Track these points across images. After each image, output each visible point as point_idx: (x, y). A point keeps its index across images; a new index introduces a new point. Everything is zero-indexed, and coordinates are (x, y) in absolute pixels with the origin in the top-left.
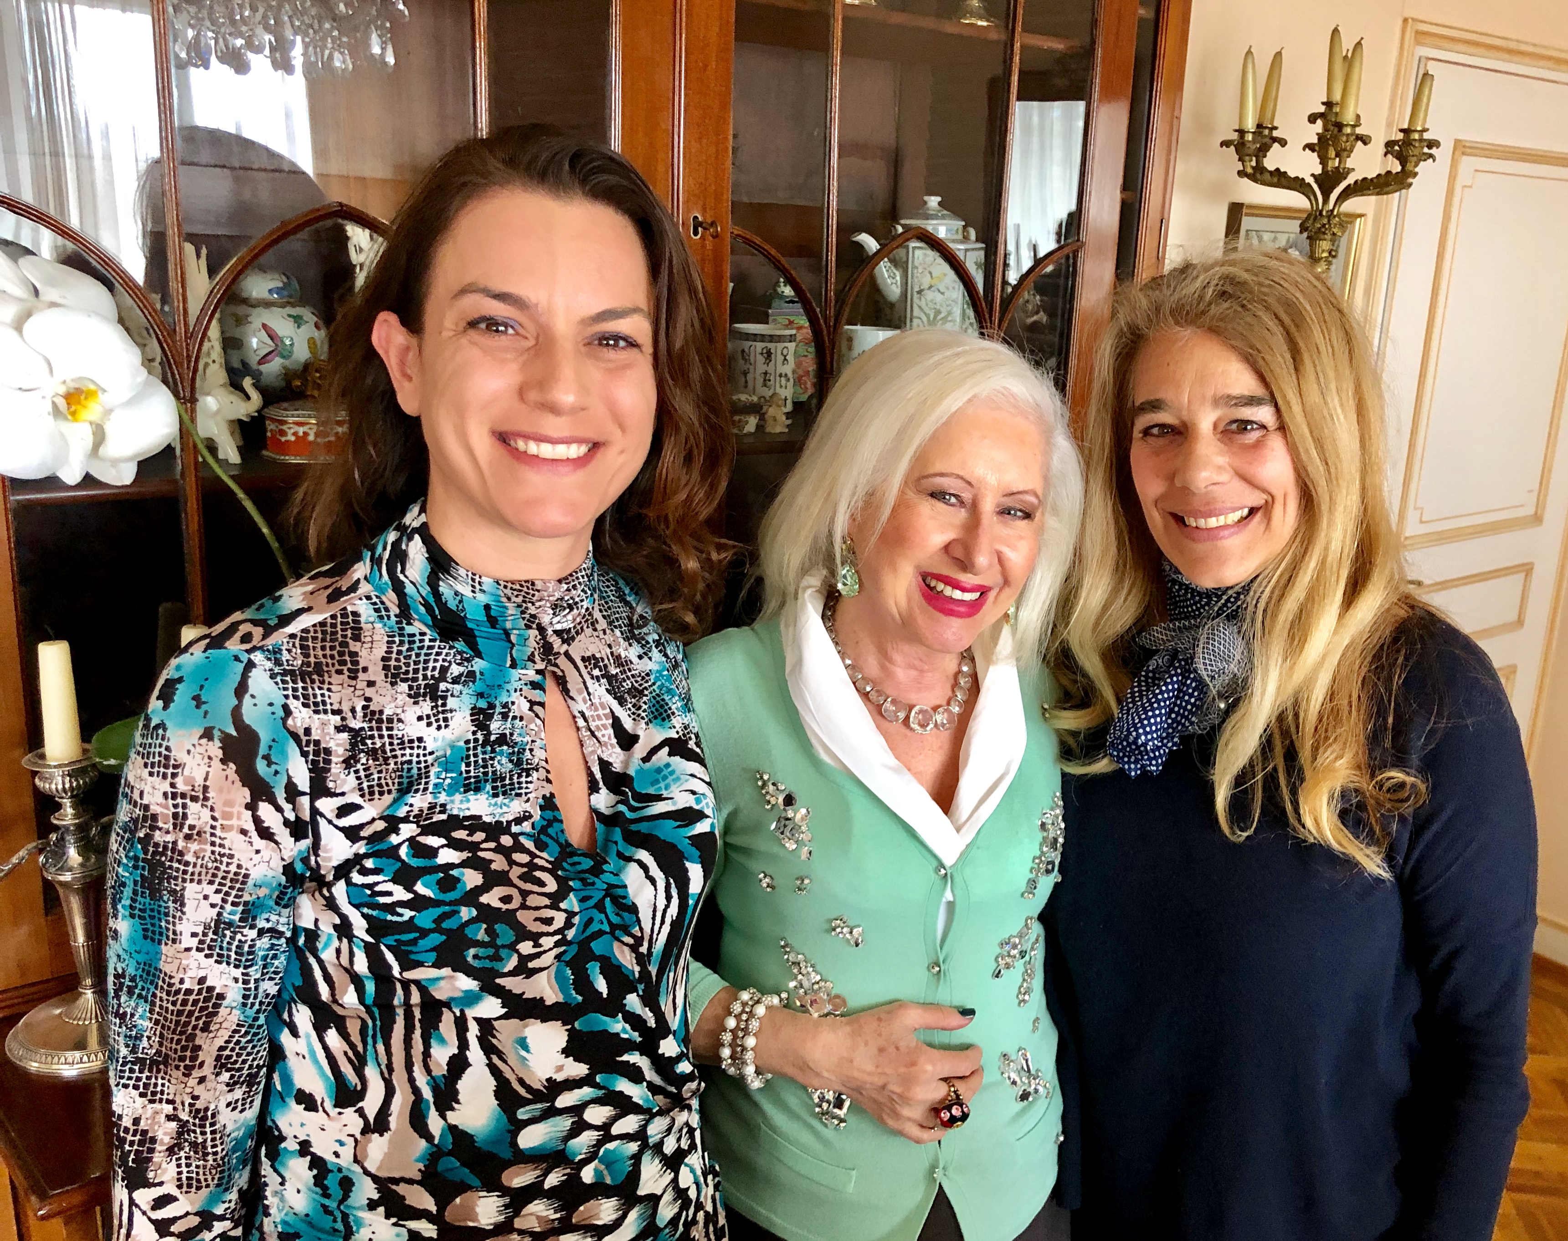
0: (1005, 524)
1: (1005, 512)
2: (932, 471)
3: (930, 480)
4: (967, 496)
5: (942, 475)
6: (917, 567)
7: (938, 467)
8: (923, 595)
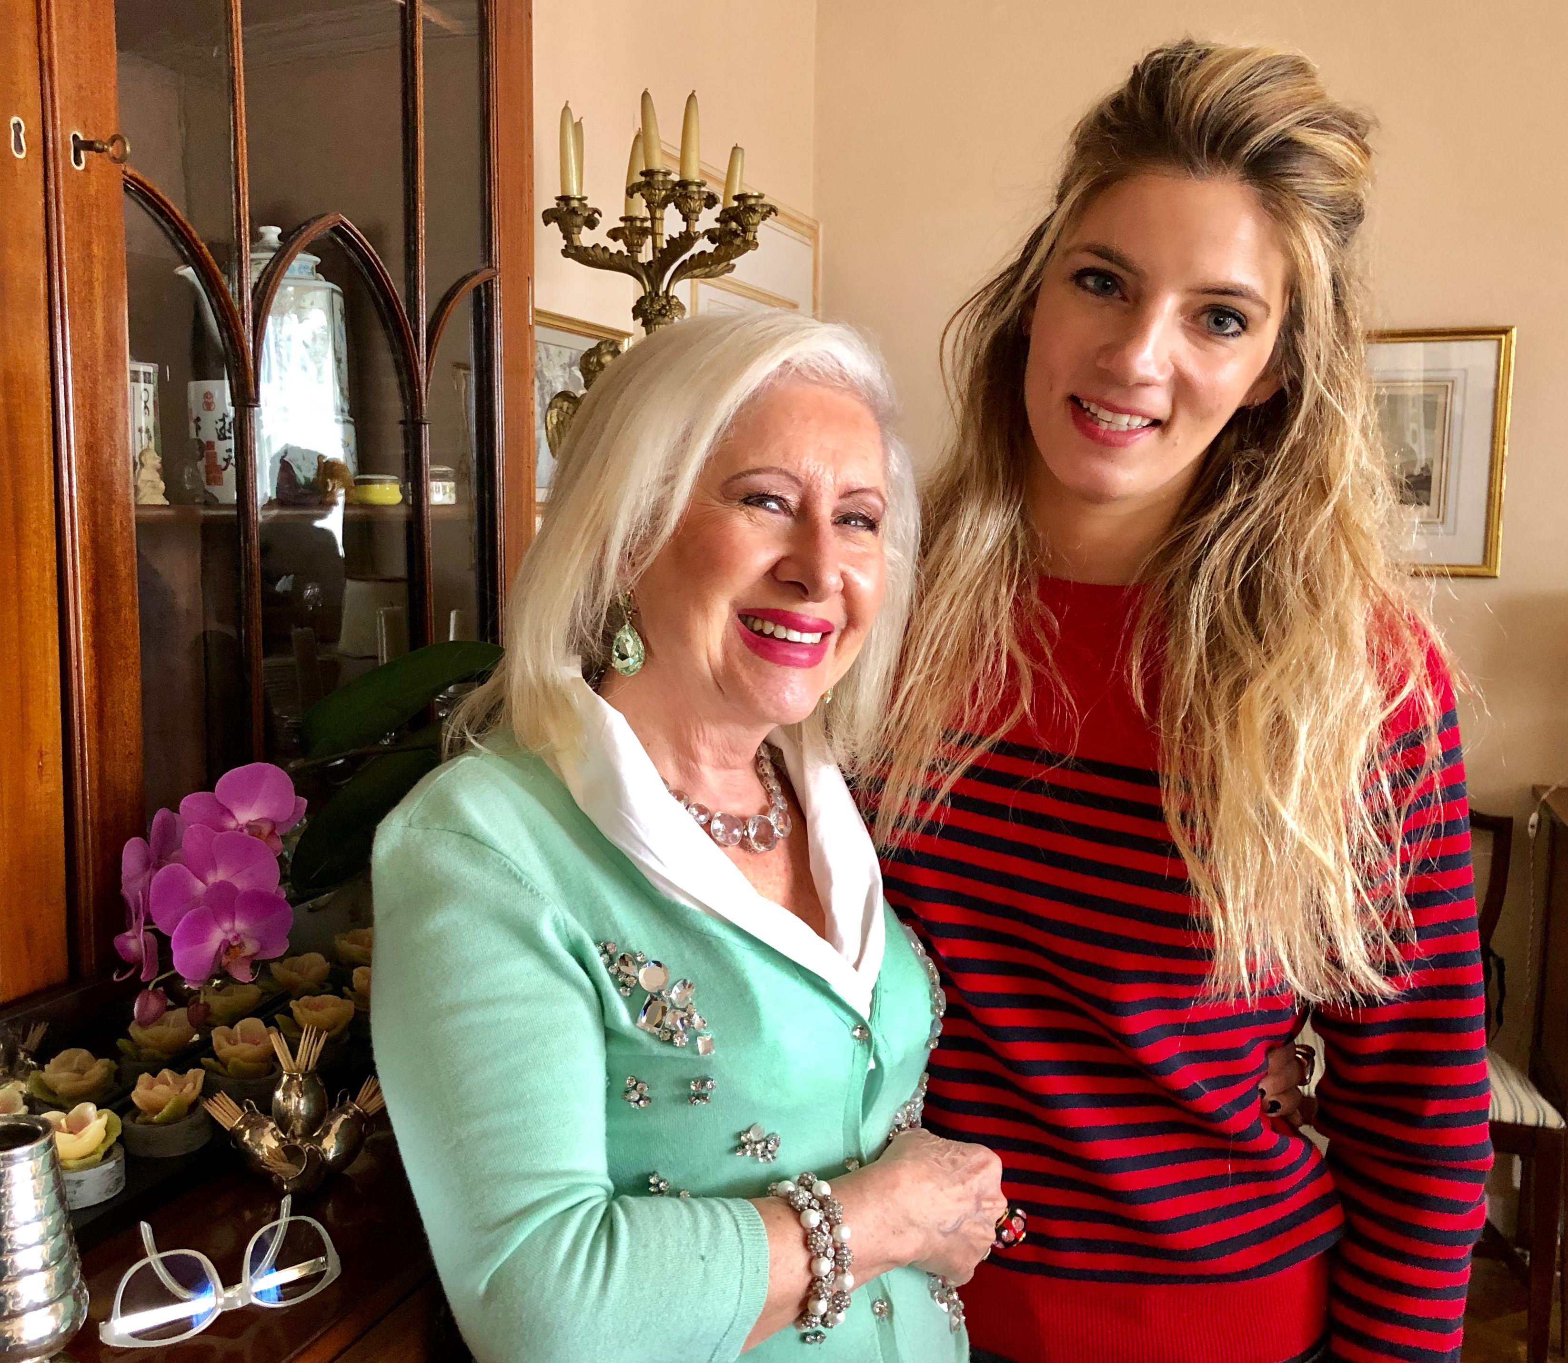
0: (844, 536)
1: (844, 520)
2: (743, 469)
3: (743, 479)
4: (793, 499)
5: (757, 471)
6: (734, 604)
7: (754, 462)
8: (745, 640)
